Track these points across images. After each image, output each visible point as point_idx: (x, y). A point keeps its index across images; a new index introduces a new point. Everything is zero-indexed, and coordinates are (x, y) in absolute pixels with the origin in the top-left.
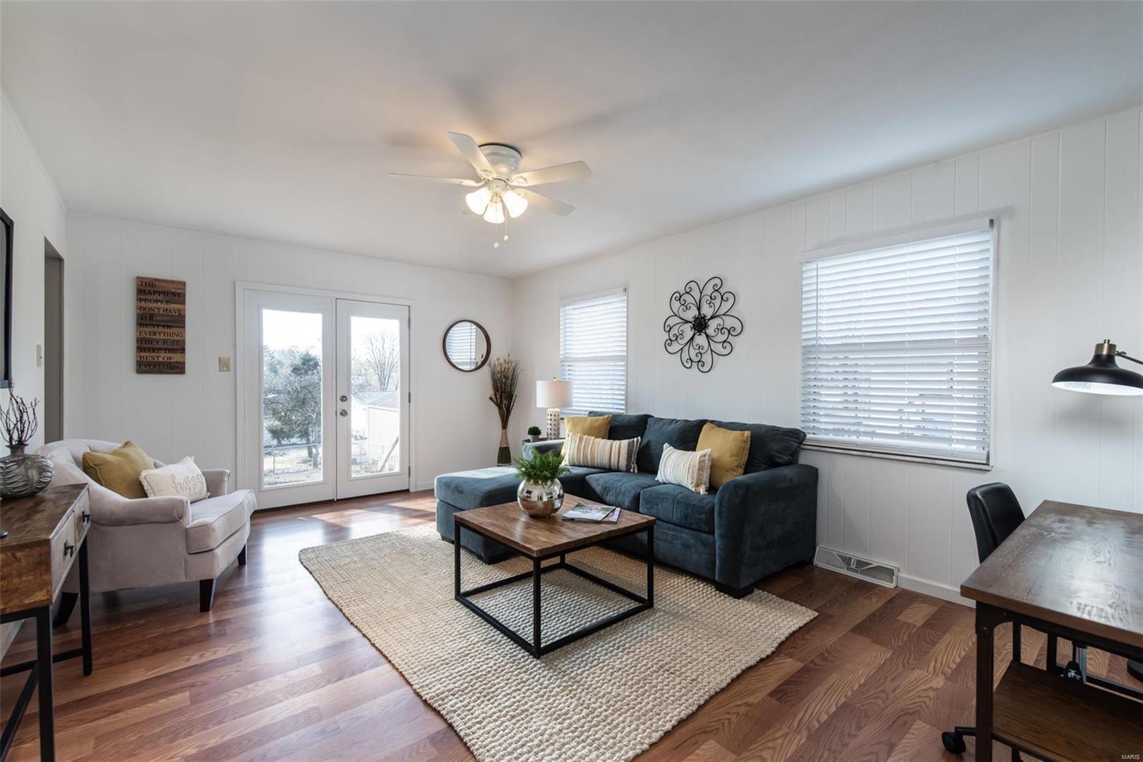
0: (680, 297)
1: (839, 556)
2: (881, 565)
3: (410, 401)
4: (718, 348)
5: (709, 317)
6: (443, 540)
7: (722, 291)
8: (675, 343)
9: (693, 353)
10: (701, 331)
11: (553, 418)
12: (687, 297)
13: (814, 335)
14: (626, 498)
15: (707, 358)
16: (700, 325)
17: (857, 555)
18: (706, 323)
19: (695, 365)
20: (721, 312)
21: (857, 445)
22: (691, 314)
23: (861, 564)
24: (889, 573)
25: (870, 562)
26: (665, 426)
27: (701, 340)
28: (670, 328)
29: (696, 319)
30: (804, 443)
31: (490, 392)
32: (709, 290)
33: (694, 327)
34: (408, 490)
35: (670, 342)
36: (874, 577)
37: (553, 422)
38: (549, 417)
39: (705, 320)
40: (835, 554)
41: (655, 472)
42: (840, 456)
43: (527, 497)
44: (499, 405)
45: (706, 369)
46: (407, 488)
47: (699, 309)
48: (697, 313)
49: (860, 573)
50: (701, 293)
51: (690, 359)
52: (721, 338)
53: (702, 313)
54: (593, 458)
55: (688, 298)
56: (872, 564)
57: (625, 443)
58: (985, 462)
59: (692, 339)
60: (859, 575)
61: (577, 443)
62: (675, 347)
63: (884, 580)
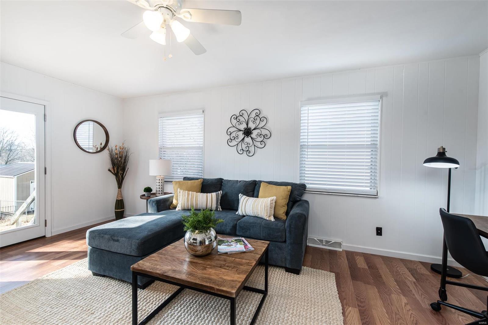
0: (237, 118)
1: (318, 240)
2: (336, 241)
3: (45, 173)
4: (258, 144)
5: (252, 129)
6: (94, 275)
7: (261, 116)
8: (233, 141)
9: (244, 147)
10: (249, 136)
11: (160, 181)
12: (240, 118)
13: (306, 140)
14: (227, 227)
15: (252, 149)
16: (248, 132)
17: (324, 238)
18: (251, 132)
19: (245, 152)
20: (260, 126)
21: (326, 190)
22: (243, 127)
23: (327, 242)
24: (339, 244)
25: (331, 241)
26: (235, 184)
27: (248, 140)
28: (231, 134)
29: (245, 129)
30: (306, 190)
31: (110, 166)
32: (253, 115)
33: (244, 133)
34: (44, 237)
35: (231, 140)
36: (333, 247)
37: (160, 184)
38: (158, 181)
39: (250, 130)
40: (316, 239)
41: (237, 210)
42: (319, 195)
43: (194, 242)
44: (116, 175)
45: (251, 154)
46: (44, 235)
47: (247, 125)
48: (246, 126)
49: (328, 246)
50: (249, 117)
51: (243, 150)
52: (260, 139)
53: (249, 127)
54: (197, 204)
55: (242, 119)
56: (331, 242)
57: (214, 194)
58: (376, 194)
59: (243, 139)
60: (327, 247)
61: (186, 196)
62: (234, 143)
63: (338, 248)
